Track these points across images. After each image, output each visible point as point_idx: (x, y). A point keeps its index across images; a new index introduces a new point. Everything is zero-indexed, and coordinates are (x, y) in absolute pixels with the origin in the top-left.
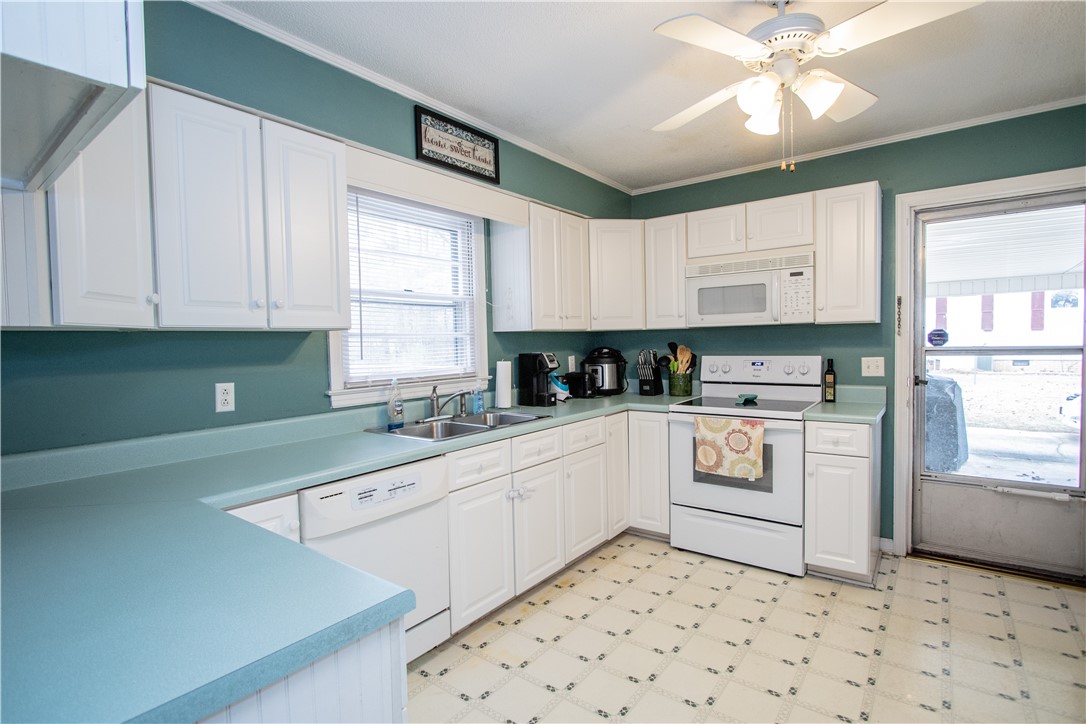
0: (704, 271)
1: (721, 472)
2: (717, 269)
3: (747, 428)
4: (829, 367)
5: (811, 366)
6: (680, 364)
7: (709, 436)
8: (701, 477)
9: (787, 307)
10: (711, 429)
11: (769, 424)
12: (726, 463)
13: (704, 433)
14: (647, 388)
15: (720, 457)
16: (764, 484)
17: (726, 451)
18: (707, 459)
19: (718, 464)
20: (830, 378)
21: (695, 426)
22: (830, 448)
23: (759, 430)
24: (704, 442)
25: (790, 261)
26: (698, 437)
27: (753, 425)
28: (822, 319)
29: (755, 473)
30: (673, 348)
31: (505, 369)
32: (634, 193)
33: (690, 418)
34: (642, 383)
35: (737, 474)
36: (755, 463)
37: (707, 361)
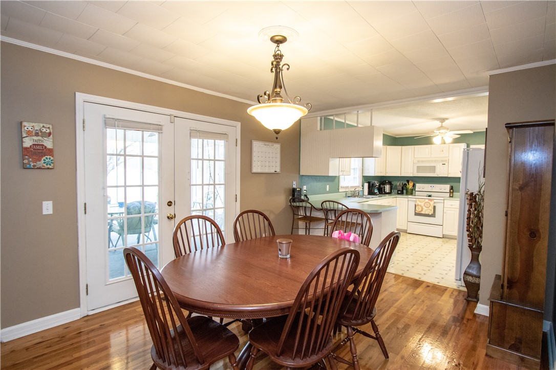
0: (418, 161)
1: (422, 212)
2: (422, 161)
3: (430, 202)
4: (452, 188)
5: (447, 187)
6: (410, 186)
7: (420, 204)
8: (416, 214)
9: (441, 172)
10: (420, 202)
11: (435, 201)
12: (424, 210)
13: (418, 203)
14: (399, 192)
15: (422, 209)
16: (433, 215)
17: (424, 207)
18: (418, 210)
19: (422, 210)
20: (452, 191)
21: (416, 201)
22: (450, 206)
23: (433, 202)
24: (418, 205)
25: (442, 161)
26: (416, 204)
27: (431, 201)
28: (450, 176)
29: (431, 213)
30: (408, 181)
31: (366, 185)
32: (397, 137)
33: (415, 199)
34: (398, 191)
35: (427, 213)
36: (431, 210)
37: (418, 185)
